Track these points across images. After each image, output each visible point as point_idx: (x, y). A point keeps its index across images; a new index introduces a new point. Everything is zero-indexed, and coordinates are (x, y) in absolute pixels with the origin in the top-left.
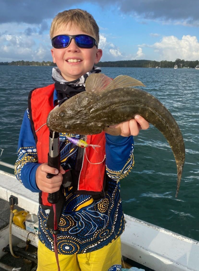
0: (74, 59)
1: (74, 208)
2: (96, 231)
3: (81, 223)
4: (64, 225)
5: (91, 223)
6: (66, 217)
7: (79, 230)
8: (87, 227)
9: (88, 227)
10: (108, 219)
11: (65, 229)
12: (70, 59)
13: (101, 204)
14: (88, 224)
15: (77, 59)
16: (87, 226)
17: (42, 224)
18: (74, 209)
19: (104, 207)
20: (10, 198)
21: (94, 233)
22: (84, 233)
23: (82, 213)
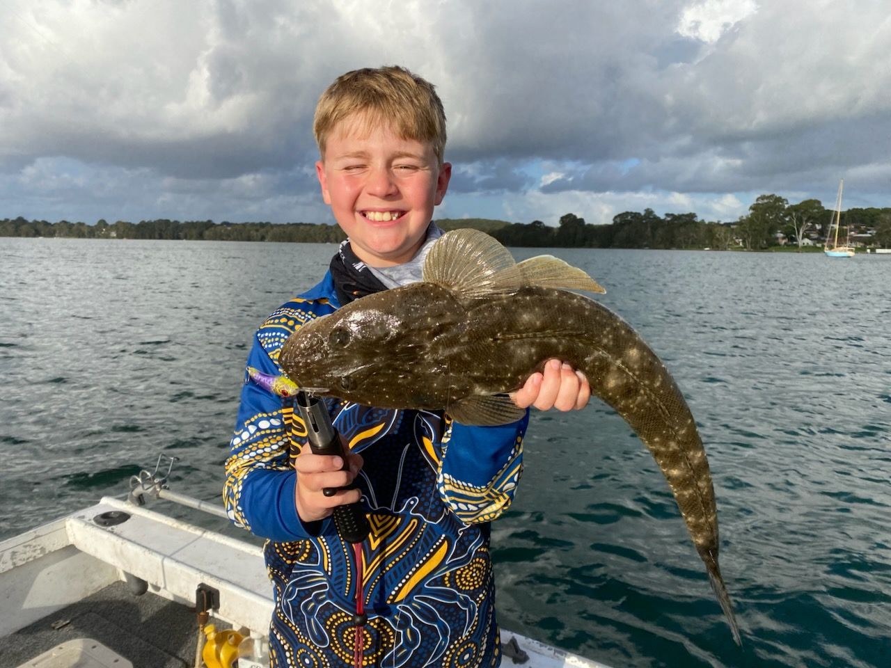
0: (383, 211)
1: (391, 595)
2: (449, 648)
3: (413, 633)
4: (367, 647)
5: (436, 626)
6: (372, 624)
7: (406, 654)
8: (428, 641)
9: (431, 641)
10: (477, 614)
11: (370, 658)
12: (375, 211)
13: (467, 571)
14: (429, 632)
15: (392, 212)
16: (426, 639)
17: (293, 663)
18: (391, 597)
19: (471, 577)
20: (199, 591)
21: (442, 657)
22: (421, 661)
23: (414, 604)
